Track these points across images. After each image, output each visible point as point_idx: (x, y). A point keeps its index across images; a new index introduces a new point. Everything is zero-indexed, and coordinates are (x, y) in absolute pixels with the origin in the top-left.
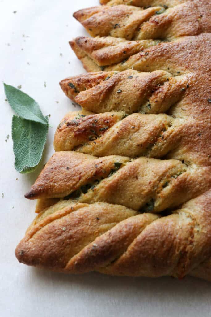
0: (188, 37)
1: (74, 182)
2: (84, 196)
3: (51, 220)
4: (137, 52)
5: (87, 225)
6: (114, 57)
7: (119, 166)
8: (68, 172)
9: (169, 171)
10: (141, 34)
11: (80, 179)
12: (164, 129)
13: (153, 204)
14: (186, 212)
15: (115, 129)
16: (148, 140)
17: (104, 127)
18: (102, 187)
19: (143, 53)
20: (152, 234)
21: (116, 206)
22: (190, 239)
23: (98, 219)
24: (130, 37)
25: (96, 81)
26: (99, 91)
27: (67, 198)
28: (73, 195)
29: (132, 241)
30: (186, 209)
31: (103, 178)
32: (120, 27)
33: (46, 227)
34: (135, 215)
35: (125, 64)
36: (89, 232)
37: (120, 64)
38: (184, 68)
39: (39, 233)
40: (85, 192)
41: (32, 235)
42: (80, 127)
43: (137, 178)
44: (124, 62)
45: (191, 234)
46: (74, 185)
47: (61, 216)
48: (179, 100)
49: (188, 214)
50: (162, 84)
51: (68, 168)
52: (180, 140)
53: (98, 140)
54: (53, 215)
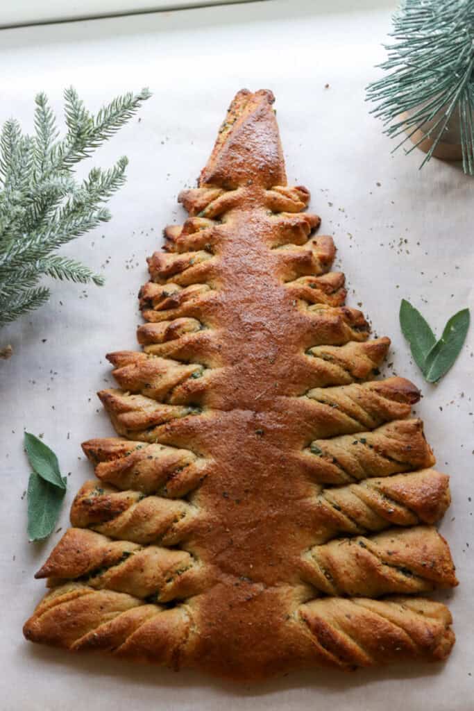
0: (219, 412)
1: (83, 567)
2: (94, 581)
3: (58, 603)
4: (163, 423)
5: (91, 612)
6: (141, 425)
7: (127, 555)
8: (78, 555)
9: (175, 567)
10: (172, 399)
11: (88, 564)
12: (176, 521)
13: (157, 596)
14: (186, 610)
15: (128, 514)
16: (157, 531)
17: (118, 510)
18: (108, 577)
19: (168, 427)
20: (149, 631)
21: (123, 596)
22: (184, 638)
23: (102, 608)
24: (162, 399)
25: (115, 455)
26: (117, 469)
27: (76, 580)
28: (83, 579)
29: (130, 634)
30: (187, 607)
31: (111, 566)
32: (150, 387)
33: (53, 609)
34: (140, 605)
35: (151, 434)
36: (92, 620)
37: (145, 433)
38: (206, 452)
39: (46, 613)
40: (94, 576)
41: (39, 615)
42: (94, 508)
43: (142, 571)
44: (149, 431)
45: (186, 633)
46: (83, 570)
47: (68, 600)
48: (197, 488)
49: (186, 613)
50: (181, 468)
51: (78, 552)
52: (191, 533)
53: (111, 523)
54: (60, 598)
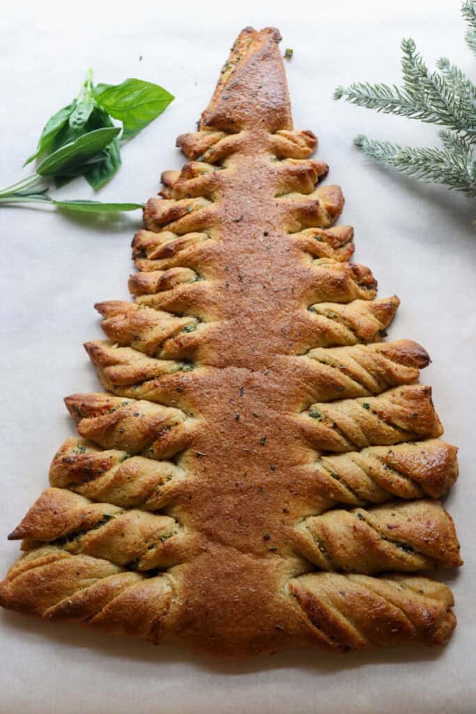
0: (213, 369)
1: (60, 530)
2: (71, 545)
3: (32, 567)
4: (153, 378)
5: (67, 578)
6: (129, 379)
7: (107, 518)
8: (55, 516)
9: (158, 533)
10: (163, 353)
11: (65, 526)
12: (161, 484)
13: (137, 564)
14: (168, 579)
15: (110, 475)
16: (141, 493)
17: (100, 469)
18: (87, 540)
19: (157, 382)
20: (128, 600)
21: (101, 562)
22: (165, 609)
23: (78, 574)
24: (151, 353)
25: (100, 411)
26: (101, 426)
27: (52, 543)
28: (59, 542)
29: (107, 603)
30: (170, 576)
31: (90, 529)
32: (140, 340)
33: (26, 573)
34: (119, 572)
35: (138, 390)
36: (68, 586)
37: (132, 388)
38: (197, 411)
39: (18, 578)
40: (71, 540)
41: (11, 579)
42: (74, 466)
43: (123, 535)
44: (137, 387)
45: (168, 605)
46: (59, 533)
47: (42, 564)
48: (186, 449)
49: (169, 582)
50: (169, 427)
51: (55, 513)
52: (177, 497)
53: (92, 483)
54: (34, 562)
